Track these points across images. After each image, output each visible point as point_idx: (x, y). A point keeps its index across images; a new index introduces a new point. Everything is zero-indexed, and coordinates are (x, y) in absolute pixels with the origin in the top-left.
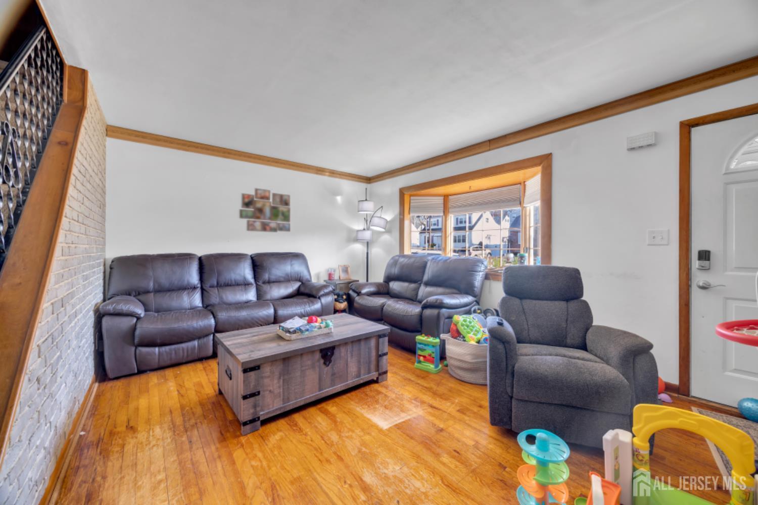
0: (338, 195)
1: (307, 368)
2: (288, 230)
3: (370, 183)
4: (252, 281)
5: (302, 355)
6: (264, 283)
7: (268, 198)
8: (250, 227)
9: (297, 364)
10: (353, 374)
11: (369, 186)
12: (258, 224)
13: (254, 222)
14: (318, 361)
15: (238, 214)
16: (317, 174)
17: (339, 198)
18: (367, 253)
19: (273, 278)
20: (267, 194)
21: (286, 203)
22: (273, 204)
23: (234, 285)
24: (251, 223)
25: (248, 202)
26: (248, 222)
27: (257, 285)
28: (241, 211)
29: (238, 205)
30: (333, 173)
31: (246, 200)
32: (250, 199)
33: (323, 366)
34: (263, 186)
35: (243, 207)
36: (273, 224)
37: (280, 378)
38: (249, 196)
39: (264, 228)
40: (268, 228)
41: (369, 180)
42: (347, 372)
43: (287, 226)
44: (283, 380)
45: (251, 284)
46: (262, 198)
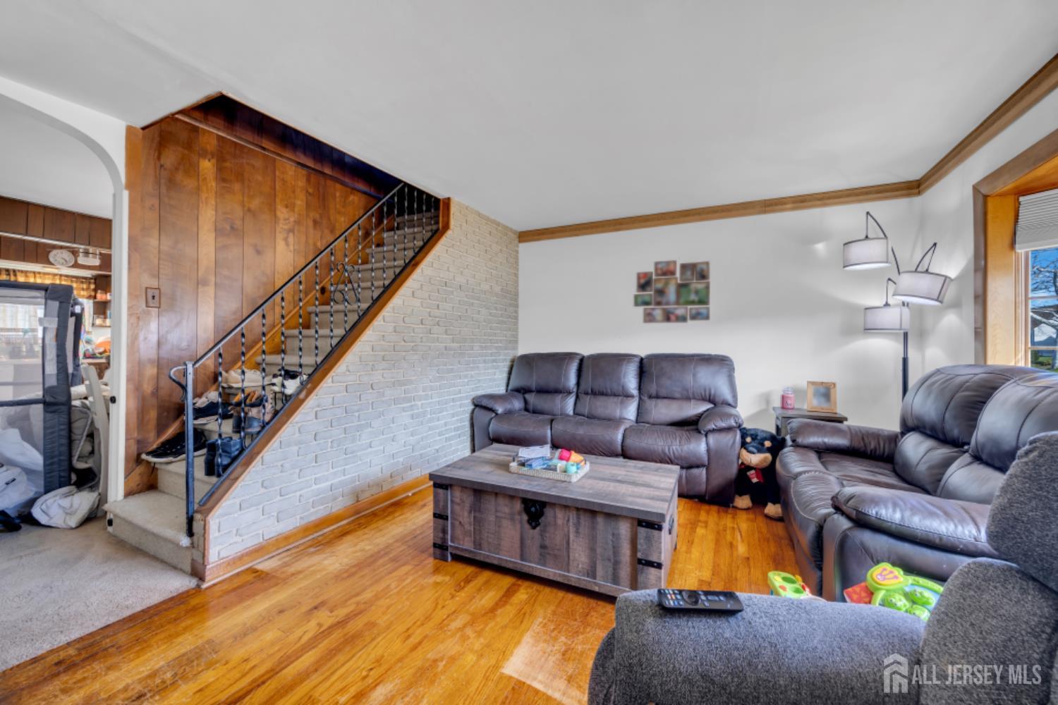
0: (819, 241)
1: (503, 515)
2: (707, 317)
3: (919, 193)
4: (635, 392)
5: (496, 494)
6: (650, 397)
7: (673, 273)
8: (649, 318)
9: (490, 504)
10: (580, 566)
11: (916, 200)
12: (658, 313)
13: (653, 309)
14: (519, 513)
15: (632, 300)
16: (765, 212)
17: (820, 247)
18: (905, 361)
19: (663, 392)
20: (671, 267)
21: (703, 276)
22: (681, 280)
23: (611, 395)
24: (648, 311)
25: (644, 283)
26: (645, 310)
27: (640, 399)
28: (636, 297)
29: (632, 289)
30: (802, 201)
31: (643, 281)
32: (647, 279)
33: (527, 526)
34: (665, 257)
35: (638, 291)
36: (680, 311)
37: (470, 512)
38: (646, 275)
39: (668, 317)
40: (673, 317)
41: (914, 188)
42: (569, 557)
43: (704, 311)
44: (474, 517)
45: (632, 396)
46: (664, 274)
